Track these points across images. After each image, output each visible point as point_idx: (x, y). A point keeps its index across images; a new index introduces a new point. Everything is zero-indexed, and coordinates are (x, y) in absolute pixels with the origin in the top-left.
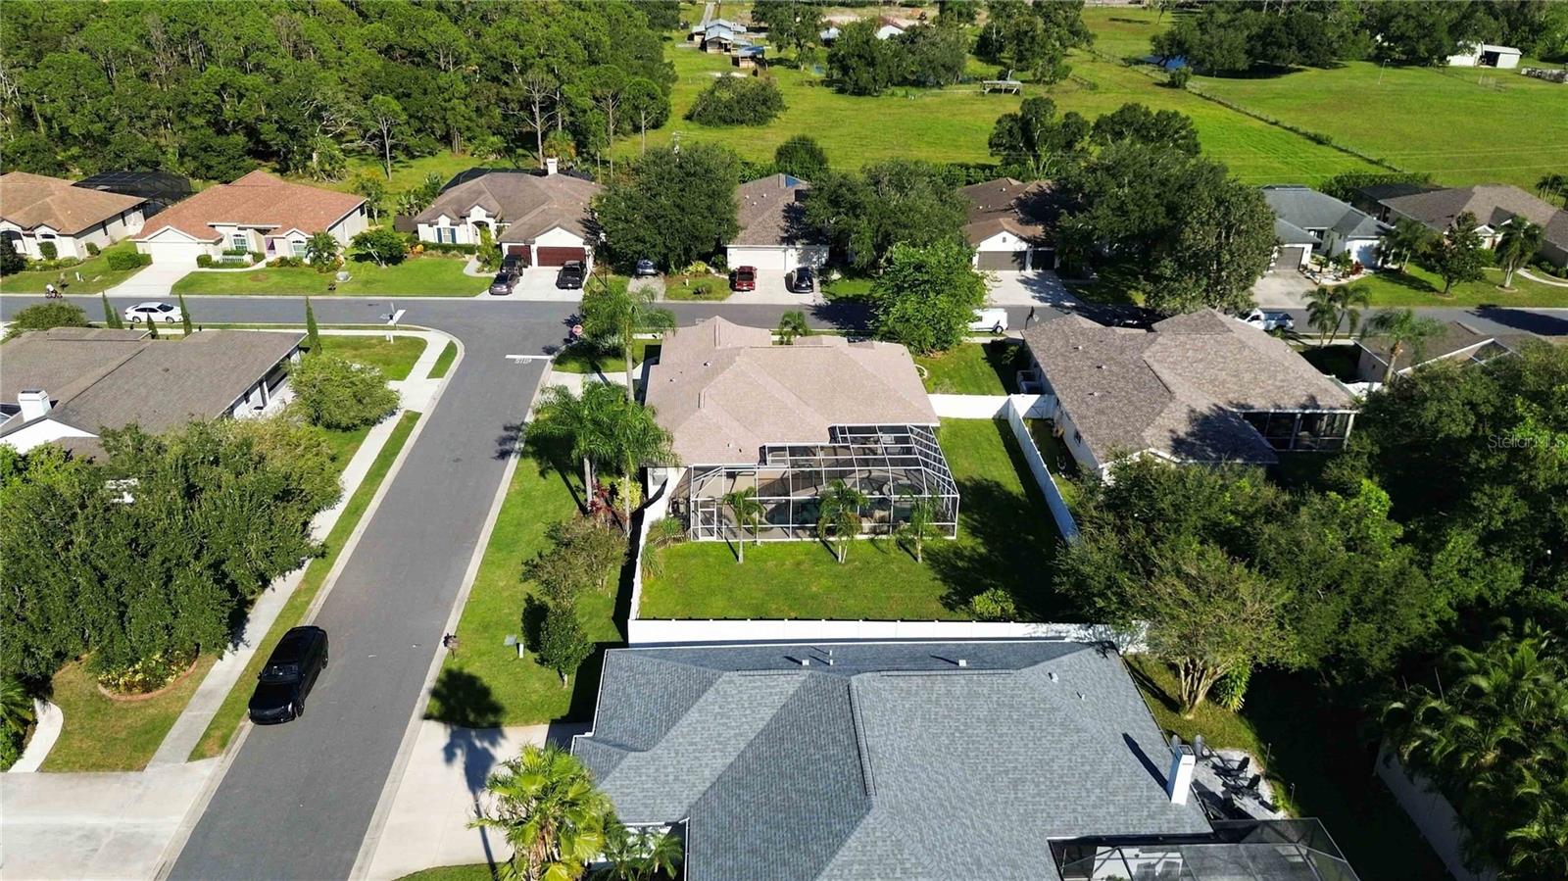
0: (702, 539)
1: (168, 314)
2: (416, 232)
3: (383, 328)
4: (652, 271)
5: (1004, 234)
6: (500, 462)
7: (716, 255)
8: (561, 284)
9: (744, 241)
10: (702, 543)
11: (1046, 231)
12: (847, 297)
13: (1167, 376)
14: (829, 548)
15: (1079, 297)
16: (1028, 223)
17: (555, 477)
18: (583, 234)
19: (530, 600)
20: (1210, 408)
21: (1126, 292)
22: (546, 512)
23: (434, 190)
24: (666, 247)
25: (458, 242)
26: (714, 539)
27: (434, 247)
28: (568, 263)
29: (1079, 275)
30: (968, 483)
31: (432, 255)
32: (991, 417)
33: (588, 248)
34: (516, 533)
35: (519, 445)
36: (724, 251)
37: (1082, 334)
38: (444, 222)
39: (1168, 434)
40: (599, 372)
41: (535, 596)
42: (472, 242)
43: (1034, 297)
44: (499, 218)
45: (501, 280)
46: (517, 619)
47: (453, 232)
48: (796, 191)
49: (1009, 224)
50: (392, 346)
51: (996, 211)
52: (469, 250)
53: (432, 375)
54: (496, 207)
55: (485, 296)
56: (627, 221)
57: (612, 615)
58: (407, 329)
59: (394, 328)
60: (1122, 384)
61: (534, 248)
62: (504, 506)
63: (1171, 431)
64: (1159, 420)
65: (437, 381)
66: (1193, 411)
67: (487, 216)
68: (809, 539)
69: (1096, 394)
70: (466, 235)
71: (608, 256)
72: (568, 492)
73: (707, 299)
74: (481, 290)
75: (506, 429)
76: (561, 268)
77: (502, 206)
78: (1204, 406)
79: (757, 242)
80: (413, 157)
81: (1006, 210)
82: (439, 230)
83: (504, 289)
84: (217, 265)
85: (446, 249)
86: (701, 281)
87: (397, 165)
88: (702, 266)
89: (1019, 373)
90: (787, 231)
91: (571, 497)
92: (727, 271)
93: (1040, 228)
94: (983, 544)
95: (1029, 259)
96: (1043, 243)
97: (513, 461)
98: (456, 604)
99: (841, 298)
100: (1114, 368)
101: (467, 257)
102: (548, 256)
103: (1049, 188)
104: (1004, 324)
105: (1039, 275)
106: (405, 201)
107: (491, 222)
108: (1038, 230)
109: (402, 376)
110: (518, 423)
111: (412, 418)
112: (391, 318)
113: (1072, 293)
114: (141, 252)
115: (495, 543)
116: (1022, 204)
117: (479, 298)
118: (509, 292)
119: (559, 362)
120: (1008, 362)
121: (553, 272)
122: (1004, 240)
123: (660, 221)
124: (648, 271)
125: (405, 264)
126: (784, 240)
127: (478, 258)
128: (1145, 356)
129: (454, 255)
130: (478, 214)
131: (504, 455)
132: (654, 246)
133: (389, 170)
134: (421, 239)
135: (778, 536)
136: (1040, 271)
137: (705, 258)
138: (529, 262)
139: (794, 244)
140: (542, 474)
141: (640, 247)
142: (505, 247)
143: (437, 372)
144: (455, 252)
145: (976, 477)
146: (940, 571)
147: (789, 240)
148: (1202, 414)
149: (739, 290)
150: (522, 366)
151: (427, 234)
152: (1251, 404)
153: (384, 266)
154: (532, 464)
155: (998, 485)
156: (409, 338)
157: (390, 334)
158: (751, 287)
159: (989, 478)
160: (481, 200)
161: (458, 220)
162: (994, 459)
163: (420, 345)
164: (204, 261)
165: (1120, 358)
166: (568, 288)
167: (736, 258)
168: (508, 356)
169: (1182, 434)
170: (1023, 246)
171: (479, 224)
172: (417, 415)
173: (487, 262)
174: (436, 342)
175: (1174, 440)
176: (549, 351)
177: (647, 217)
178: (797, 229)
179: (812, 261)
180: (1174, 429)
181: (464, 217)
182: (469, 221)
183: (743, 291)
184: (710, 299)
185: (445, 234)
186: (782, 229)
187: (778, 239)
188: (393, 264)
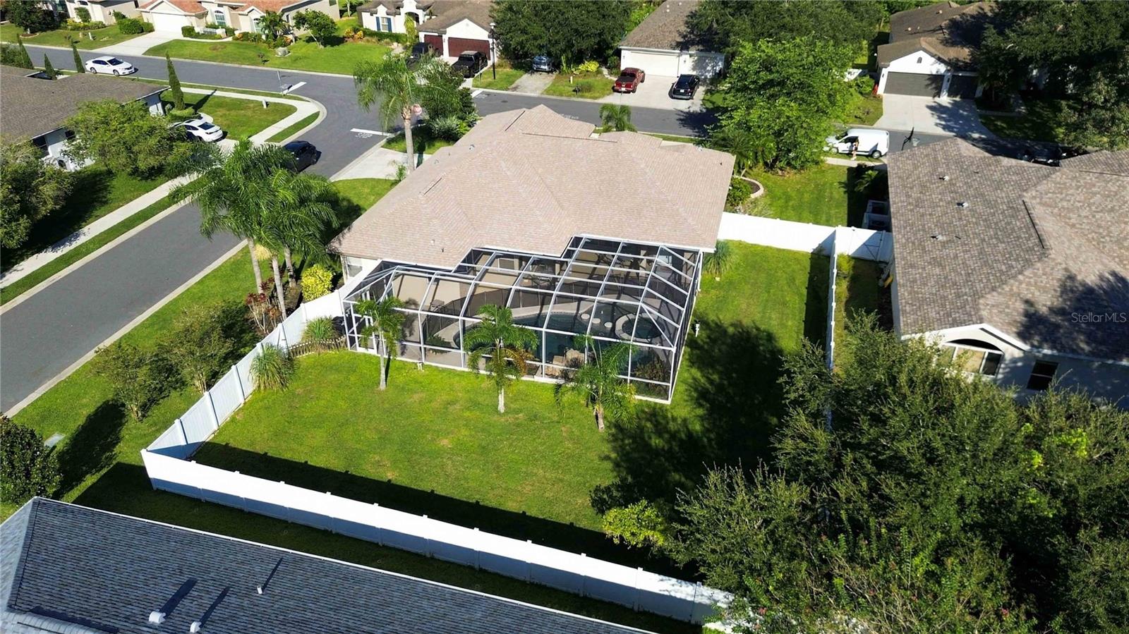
1: (116, 67)
2: (361, 21)
3: (275, 96)
4: (546, 67)
5: (921, 54)
7: (606, 53)
9: (638, 43)
11: (972, 54)
13: (1048, 225)
15: (993, 131)
16: (954, 44)
20: (1101, 278)
25: (393, 31)
27: (372, 34)
28: (466, 52)
29: (1003, 105)
30: (731, 330)
31: (368, 41)
32: (811, 251)
33: (493, 41)
36: (619, 53)
37: (956, 163)
38: (382, 11)
39: (1021, 307)
42: (401, 32)
43: (937, 125)
44: (430, 11)
47: (389, 22)
49: (929, 44)
51: (924, 31)
52: (398, 38)
53: (272, 139)
58: (291, 98)
59: (283, 97)
60: (979, 229)
61: (445, 38)
63: (1027, 302)
64: (1013, 285)
66: (1071, 278)
67: (419, 8)
68: (485, 373)
69: (940, 238)
70: (400, 25)
73: (582, 97)
78: (1091, 272)
79: (653, 46)
81: (934, 31)
82: (377, 18)
84: (198, 36)
85: (382, 37)
86: (587, 79)
88: (592, 66)
89: (870, 202)
90: (684, 37)
92: (617, 71)
93: (966, 51)
94: (702, 418)
95: (946, 85)
96: (966, 67)
99: (719, 107)
100: (980, 209)
101: (396, 44)
102: (458, 47)
103: (992, 10)
104: (883, 148)
105: (955, 103)
107: (421, 13)
108: (964, 53)
112: (290, 88)
113: (987, 124)
114: (146, 21)
116: (954, 25)
119: (395, 141)
120: (862, 188)
122: (920, 60)
124: (543, 67)
125: (342, 45)
126: (678, 45)
128: (1027, 197)
129: (387, 43)
130: (409, 5)
134: (364, 26)
136: (958, 99)
138: (440, 51)
139: (689, 50)
142: (422, 35)
144: (388, 40)
145: (747, 322)
146: (621, 450)
147: (684, 46)
148: (1084, 284)
149: (618, 91)
150: (360, 138)
151: (369, 21)
153: (322, 47)
155: (770, 337)
158: (633, 89)
159: (762, 327)
161: (393, 10)
162: (784, 304)
163: (289, 113)
164: (188, 31)
165: (991, 196)
167: (628, 60)
168: (353, 130)
169: (1044, 310)
170: (942, 69)
171: (410, 15)
174: (304, 111)
175: (1027, 314)
176: (393, 129)
178: (696, 36)
179: (709, 68)
180: (1033, 300)
181: (398, 8)
182: (403, 11)
183: (620, 92)
184: (586, 97)
185: (383, 23)
186: (680, 34)
187: (674, 44)
188: (332, 46)
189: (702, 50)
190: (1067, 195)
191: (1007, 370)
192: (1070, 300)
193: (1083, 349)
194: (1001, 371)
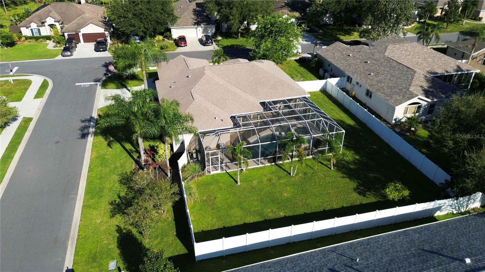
0: (212, 173)
2: (21, 32)
3: (7, 76)
6: (83, 140)
7: (166, 33)
8: (97, 50)
9: (178, 25)
10: (213, 175)
11: (301, 15)
12: (228, 46)
14: (281, 168)
15: (320, 39)
16: (293, 11)
17: (117, 146)
18: (104, 26)
19: (119, 230)
21: (336, 36)
22: (116, 168)
23: (28, 14)
24: (145, 28)
25: (42, 35)
26: (219, 171)
27: (30, 38)
28: (98, 40)
31: (30, 42)
32: (319, 90)
33: (107, 33)
34: (101, 184)
35: (92, 130)
36: (169, 30)
38: (34, 26)
39: (420, 88)
40: (126, 87)
41: (122, 226)
42: (49, 34)
44: (60, 22)
45: (66, 49)
46: (114, 245)
47: (39, 30)
48: (196, 3)
49: (286, 11)
50: (12, 85)
52: (48, 38)
53: (36, 97)
54: (59, 18)
55: (60, 57)
56: (124, 17)
57: (175, 233)
58: (20, 76)
59: (13, 76)
60: (383, 68)
61: (80, 34)
62: (90, 167)
64: (414, 83)
65: (39, 100)
67: (55, 22)
68: (269, 164)
69: (372, 74)
70: (45, 31)
71: (117, 35)
72: (126, 154)
73: (166, 51)
74: (56, 55)
75: (83, 121)
76: (95, 43)
77: (62, 17)
79: (185, 25)
80: (17, 5)
81: (282, 7)
82: (32, 30)
83: (69, 53)
85: (37, 39)
86: (162, 44)
87: (9, 9)
88: (161, 37)
90: (196, 20)
91: (129, 157)
92: (172, 39)
93: (298, 13)
96: (301, 19)
97: (90, 139)
98: (70, 243)
99: (225, 46)
101: (48, 41)
102: (88, 38)
106: (13, 19)
107: (57, 24)
109: (19, 99)
110: (89, 117)
111: (27, 121)
112: (11, 71)
113: (316, 38)
115: (89, 192)
116: (287, 5)
117: (57, 58)
118: (71, 55)
119: (104, 85)
121: (92, 45)
123: (142, 16)
124: (136, 41)
125: (16, 46)
126: (195, 24)
127: (53, 41)
128: (386, 55)
129: (41, 41)
130: (50, 21)
131: (84, 136)
132: (140, 28)
133: (6, 11)
134: (23, 35)
135: (252, 164)
137: (161, 34)
138: (79, 41)
139: (200, 25)
140: (109, 145)
141: (133, 29)
142: (66, 34)
143: (38, 95)
144: (42, 39)
147: (198, 24)
149: (181, 46)
150: (85, 88)
151: (26, 32)
152: (437, 71)
153: (6, 48)
154: (101, 139)
155: (342, 121)
156: (22, 80)
157: (11, 79)
158: (185, 44)
160: (51, 14)
161: (40, 24)
162: (332, 110)
163: (29, 83)
166: (101, 51)
167: (176, 33)
168: (77, 84)
169: (426, 88)
171: (51, 26)
172: (30, 119)
173: (59, 43)
174: (37, 80)
175: (423, 90)
176: (97, 81)
177: (135, 15)
178: (200, 19)
179: (209, 32)
180: (422, 85)
181: (43, 23)
182: (46, 24)
183: (182, 46)
184: (169, 51)
185: (35, 31)
186: (194, 19)
187: (193, 23)
188: (10, 47)
189: (206, 25)
190: (395, 53)
191: (423, 110)
192: (430, 83)
193: (443, 97)
194: (421, 110)
